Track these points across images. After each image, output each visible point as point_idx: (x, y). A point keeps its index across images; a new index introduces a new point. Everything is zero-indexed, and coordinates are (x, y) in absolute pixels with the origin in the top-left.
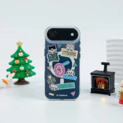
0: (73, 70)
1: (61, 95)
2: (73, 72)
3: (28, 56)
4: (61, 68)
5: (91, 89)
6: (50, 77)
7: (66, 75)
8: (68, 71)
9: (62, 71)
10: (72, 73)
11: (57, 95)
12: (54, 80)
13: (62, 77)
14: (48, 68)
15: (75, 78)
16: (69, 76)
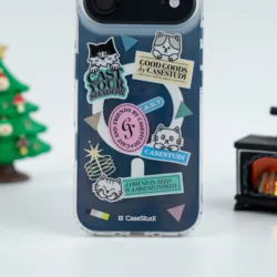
0: (176, 130)
1: (133, 219)
2: (176, 136)
3: (26, 89)
4: (134, 121)
5: (237, 197)
6: (94, 153)
7: (151, 145)
8: (159, 134)
9: (136, 131)
10: (171, 138)
11: (121, 218)
12: (110, 163)
13: (139, 153)
14: (88, 120)
15: (183, 158)
16: (162, 149)
